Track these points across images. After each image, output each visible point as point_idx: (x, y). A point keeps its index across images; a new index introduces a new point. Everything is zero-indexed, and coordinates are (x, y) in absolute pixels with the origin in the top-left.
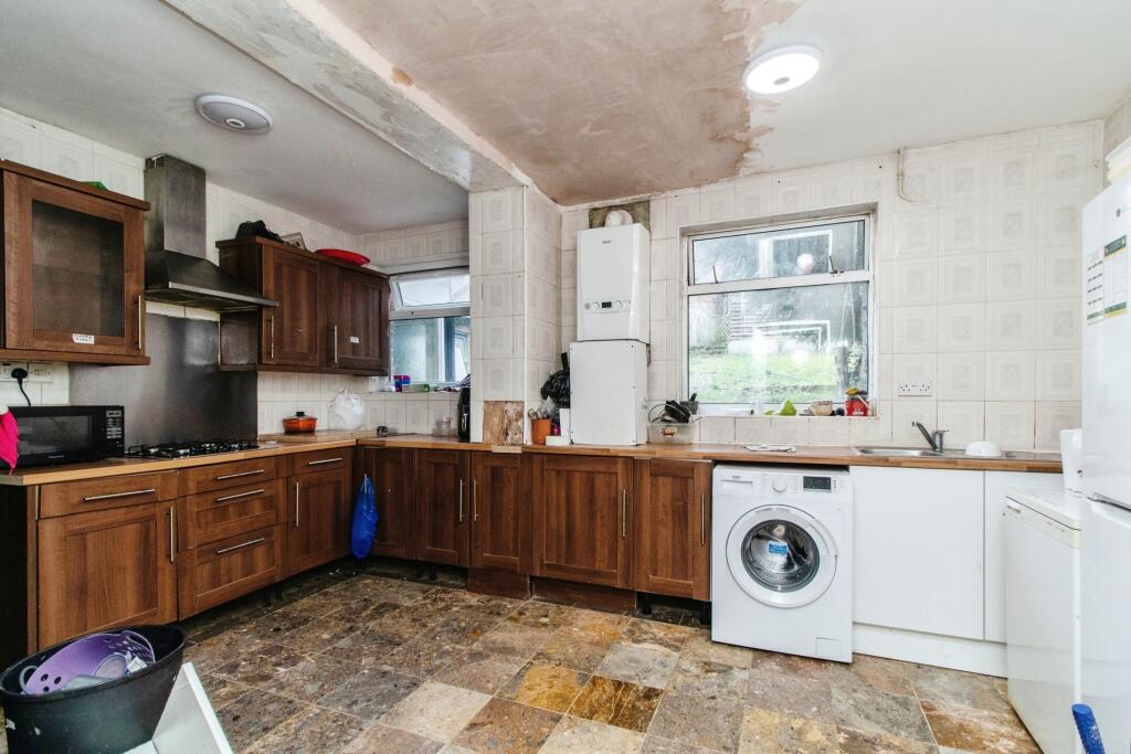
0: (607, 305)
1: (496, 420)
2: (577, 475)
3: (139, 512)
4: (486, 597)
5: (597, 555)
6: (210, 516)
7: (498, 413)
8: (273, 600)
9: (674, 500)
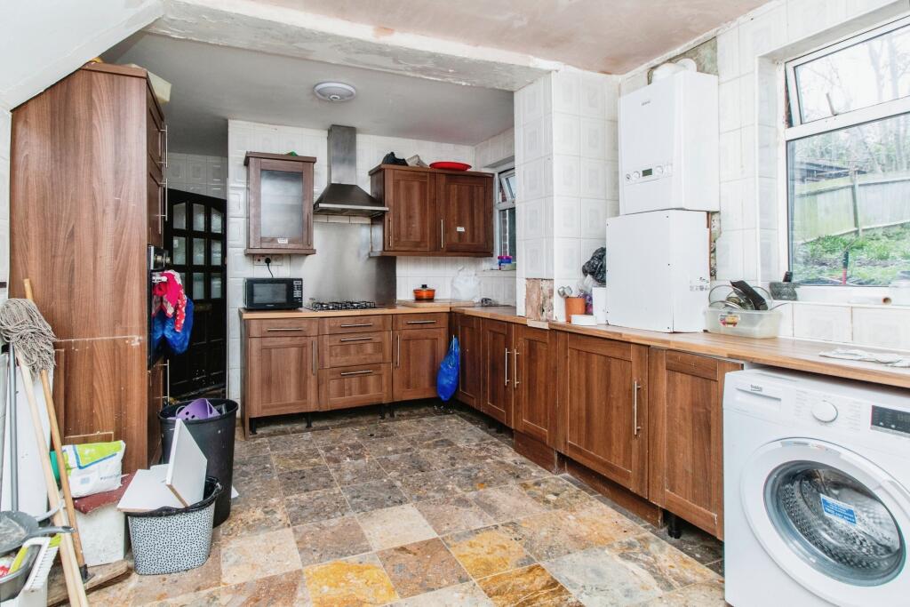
0: (647, 173)
1: (535, 296)
2: (595, 358)
3: (297, 341)
4: (524, 459)
5: (613, 448)
6: (338, 350)
7: (537, 290)
8: (387, 416)
9: (694, 404)
